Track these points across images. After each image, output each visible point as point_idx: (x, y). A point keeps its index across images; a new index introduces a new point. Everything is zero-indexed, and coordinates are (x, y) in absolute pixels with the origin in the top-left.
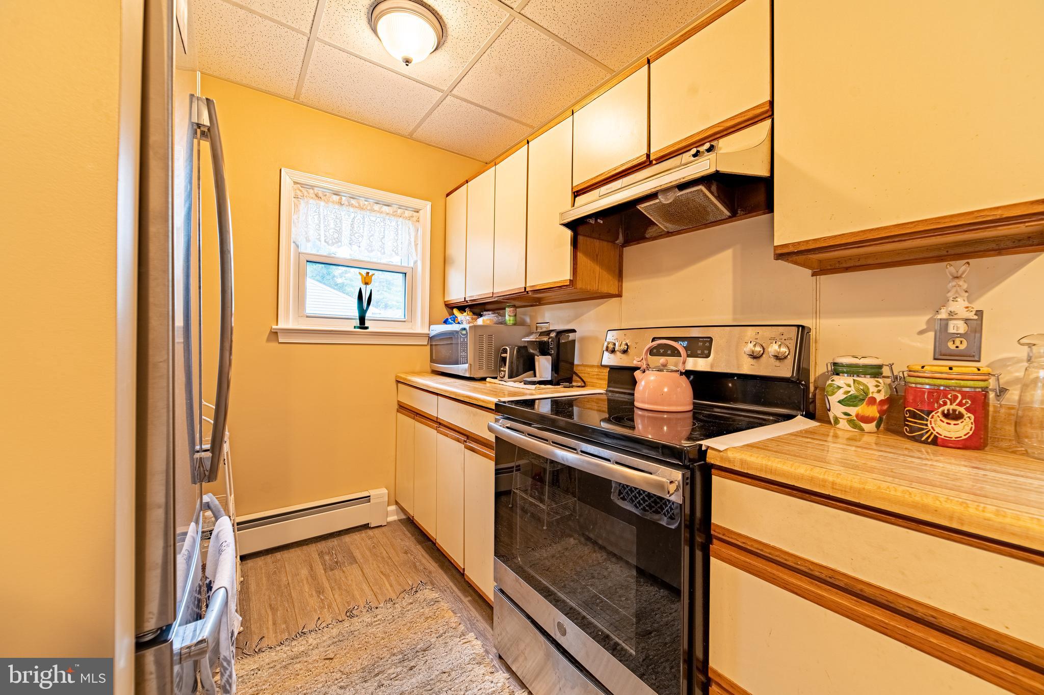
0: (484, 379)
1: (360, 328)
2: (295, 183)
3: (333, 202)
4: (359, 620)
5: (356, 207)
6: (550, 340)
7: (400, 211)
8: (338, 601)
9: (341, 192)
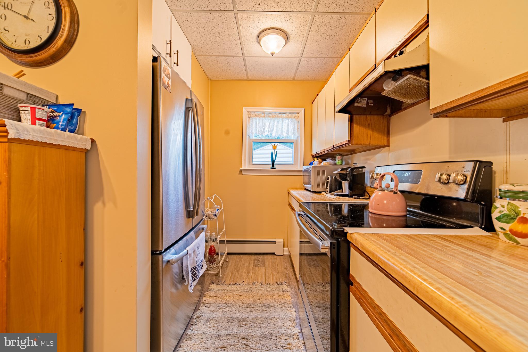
0: (320, 192)
1: (272, 168)
2: (248, 112)
3: (262, 117)
4: (255, 287)
5: (271, 117)
6: (347, 173)
7: (290, 115)
8: (252, 278)
9: (264, 112)
